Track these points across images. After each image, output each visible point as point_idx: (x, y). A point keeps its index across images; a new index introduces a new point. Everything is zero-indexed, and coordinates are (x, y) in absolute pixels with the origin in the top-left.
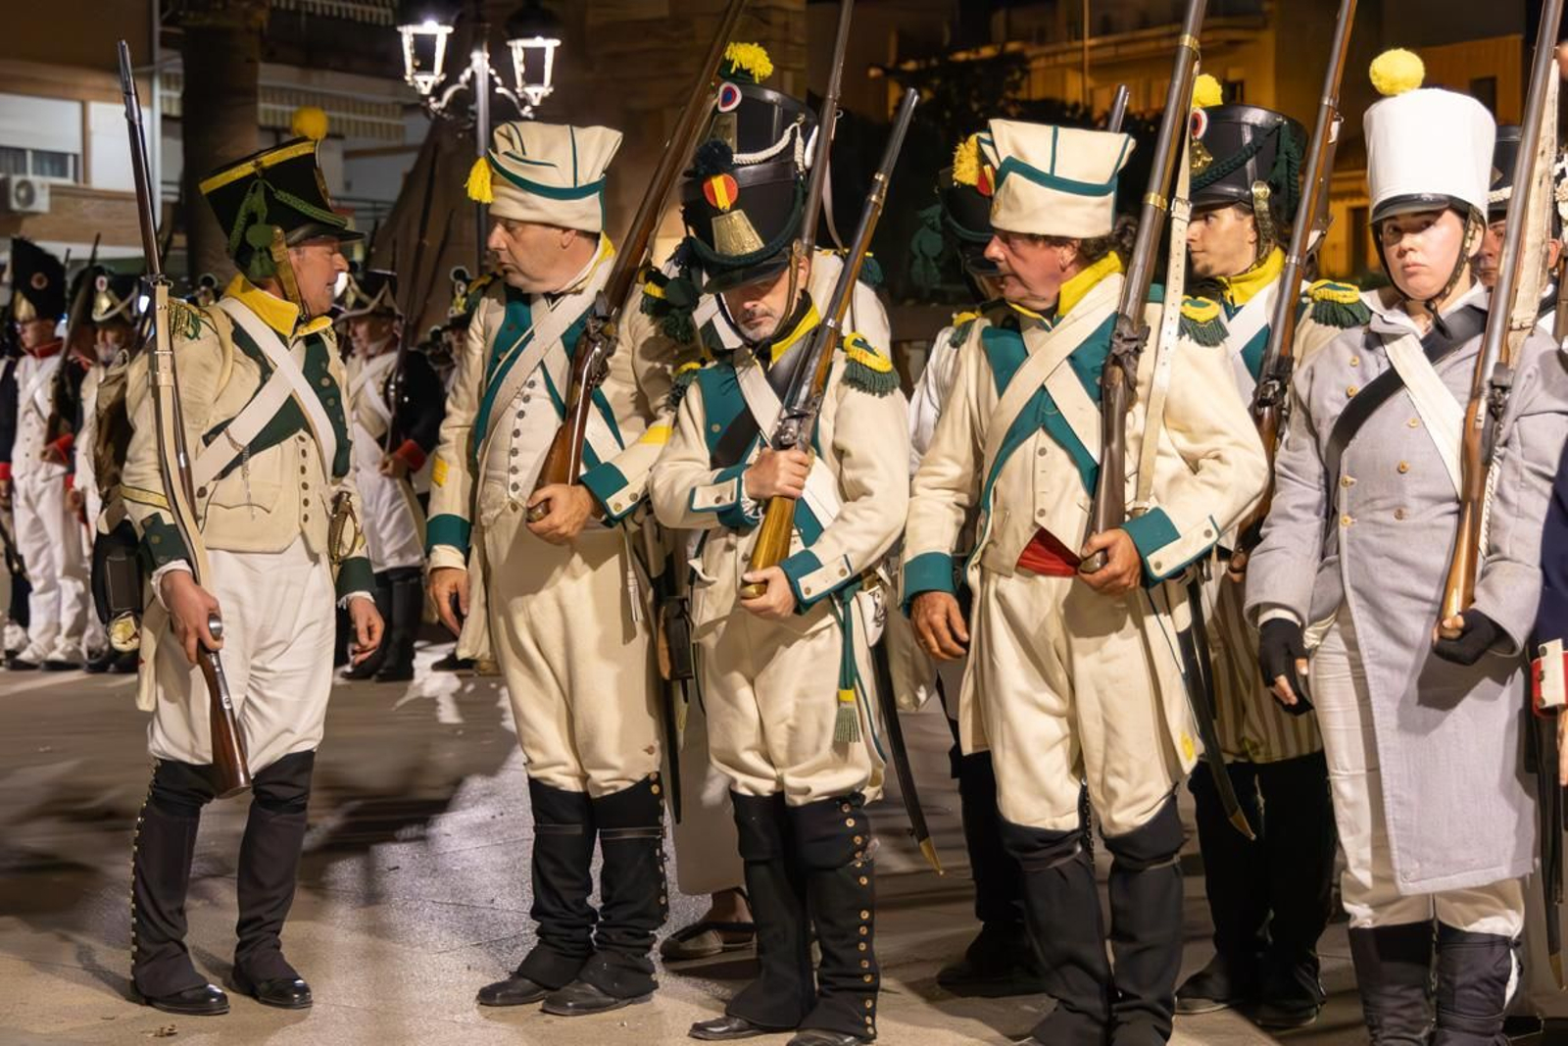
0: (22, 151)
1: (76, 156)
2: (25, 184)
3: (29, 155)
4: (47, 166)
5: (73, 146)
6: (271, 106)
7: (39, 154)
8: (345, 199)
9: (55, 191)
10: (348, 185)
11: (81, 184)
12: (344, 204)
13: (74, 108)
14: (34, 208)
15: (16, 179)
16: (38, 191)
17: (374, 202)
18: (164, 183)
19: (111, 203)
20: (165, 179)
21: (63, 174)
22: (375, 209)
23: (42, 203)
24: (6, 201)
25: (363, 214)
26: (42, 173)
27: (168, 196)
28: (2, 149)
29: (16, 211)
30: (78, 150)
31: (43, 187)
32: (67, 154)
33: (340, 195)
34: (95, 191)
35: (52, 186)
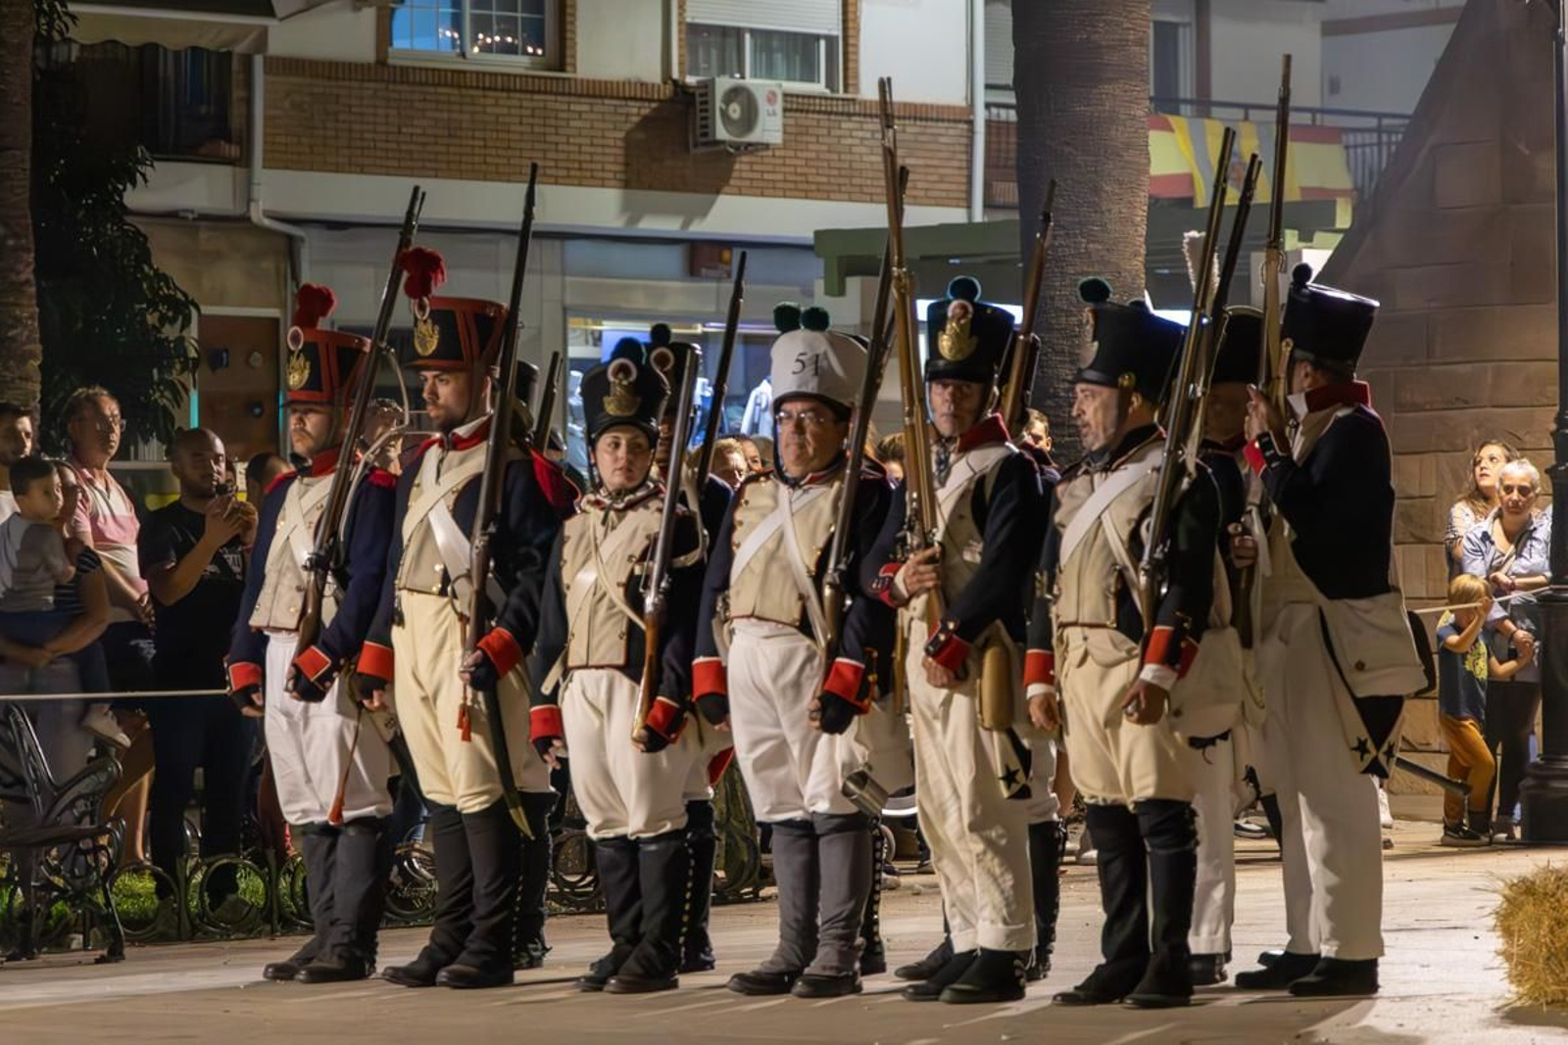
0: (739, 32)
1: (831, 40)
2: (738, 93)
3: (747, 36)
4: (779, 57)
5: (828, 23)
7: (764, 37)
8: (1323, 111)
9: (794, 105)
10: (1334, 87)
11: (841, 94)
12: (1330, 121)
14: (753, 137)
15: (723, 84)
16: (763, 107)
17: (1380, 116)
18: (988, 87)
20: (992, 82)
21: (810, 76)
22: (1379, 130)
23: (770, 128)
24: (707, 128)
25: (1359, 138)
26: (770, 74)
27: (994, 110)
28: (695, 32)
29: (723, 142)
30: (837, 32)
31: (771, 98)
32: (817, 37)
33: (1316, 103)
34: (865, 104)
35: (788, 96)
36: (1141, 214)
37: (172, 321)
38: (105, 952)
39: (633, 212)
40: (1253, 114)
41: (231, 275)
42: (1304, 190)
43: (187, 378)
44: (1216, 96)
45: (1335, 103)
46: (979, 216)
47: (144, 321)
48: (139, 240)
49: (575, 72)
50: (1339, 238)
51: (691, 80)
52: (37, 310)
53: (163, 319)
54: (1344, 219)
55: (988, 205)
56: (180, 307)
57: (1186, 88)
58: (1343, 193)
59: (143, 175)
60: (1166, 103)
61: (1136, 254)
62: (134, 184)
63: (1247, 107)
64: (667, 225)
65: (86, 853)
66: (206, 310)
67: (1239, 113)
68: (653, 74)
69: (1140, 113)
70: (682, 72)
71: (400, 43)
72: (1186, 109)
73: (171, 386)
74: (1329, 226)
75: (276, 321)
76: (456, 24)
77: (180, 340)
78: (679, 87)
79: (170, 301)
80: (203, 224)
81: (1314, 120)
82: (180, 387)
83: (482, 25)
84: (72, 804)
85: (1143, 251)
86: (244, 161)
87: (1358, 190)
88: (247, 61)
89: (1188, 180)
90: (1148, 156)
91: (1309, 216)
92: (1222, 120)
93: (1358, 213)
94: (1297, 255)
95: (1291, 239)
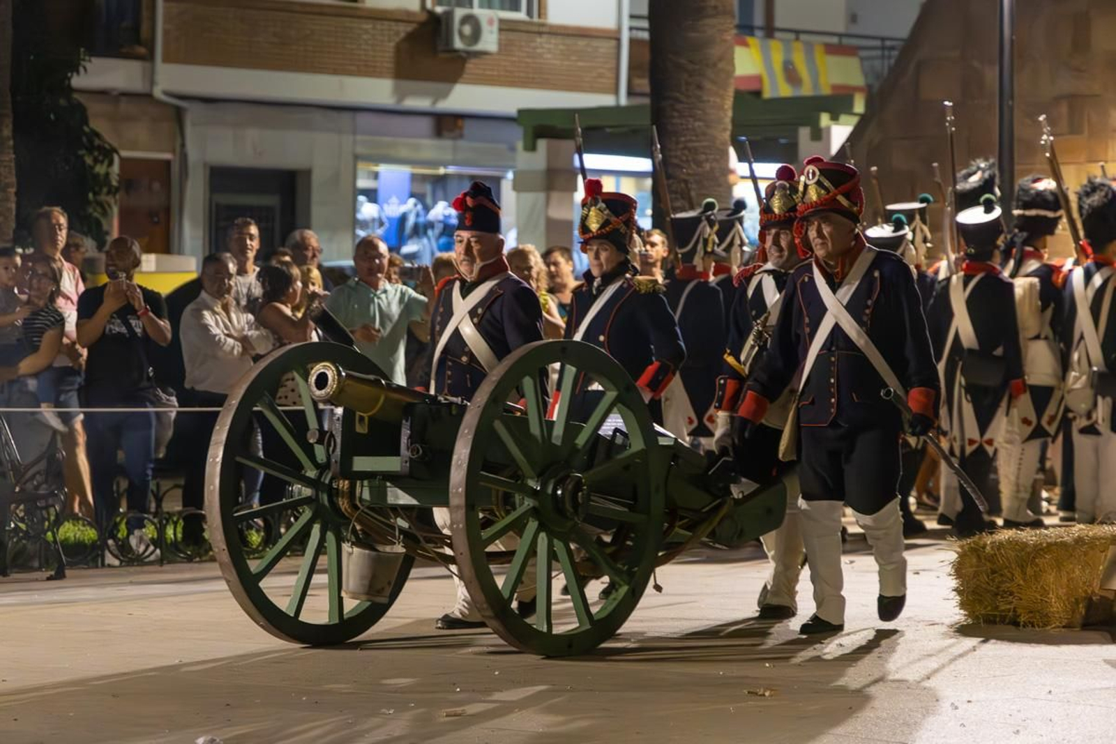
2: (468, 19)
8: (848, 36)
9: (506, 27)
10: (853, 19)
11: (536, 19)
12: (852, 42)
14: (480, 47)
15: (459, 13)
16: (485, 28)
17: (883, 39)
18: (632, 17)
19: (569, 41)
20: (633, 13)
21: (515, 6)
22: (883, 48)
23: (489, 41)
24: (449, 39)
25: (869, 53)
26: (490, 7)
27: (634, 32)
29: (459, 51)
31: (491, 22)
33: (842, 30)
34: (552, 26)
35: (501, 21)
36: (729, 103)
37: (102, 162)
38: (53, 573)
39: (401, 94)
40: (803, 37)
41: (140, 131)
42: (834, 87)
43: (111, 199)
44: (779, 23)
45: (853, 30)
46: (623, 101)
47: (84, 162)
48: (81, 111)
49: (364, 2)
50: (855, 120)
51: (439, 9)
52: (13, 156)
53: (96, 161)
54: (859, 106)
55: (631, 93)
56: (107, 153)
57: (759, 20)
58: (859, 89)
59: (85, 68)
60: (746, 29)
61: (725, 130)
62: (78, 73)
63: (797, 32)
64: (423, 103)
65: (42, 508)
66: (124, 154)
67: (791, 36)
68: (413, 4)
69: (729, 38)
70: (434, 4)
72: (759, 33)
73: (101, 204)
74: (848, 110)
75: (168, 163)
77: (107, 174)
78: (431, 14)
79: (100, 148)
80: (123, 99)
81: (840, 40)
82: (106, 207)
84: (33, 477)
85: (730, 127)
86: (149, 57)
87: (869, 87)
89: (759, 79)
90: (733, 65)
91: (837, 104)
92: (781, 40)
93: (869, 104)
94: (828, 129)
95: (825, 119)
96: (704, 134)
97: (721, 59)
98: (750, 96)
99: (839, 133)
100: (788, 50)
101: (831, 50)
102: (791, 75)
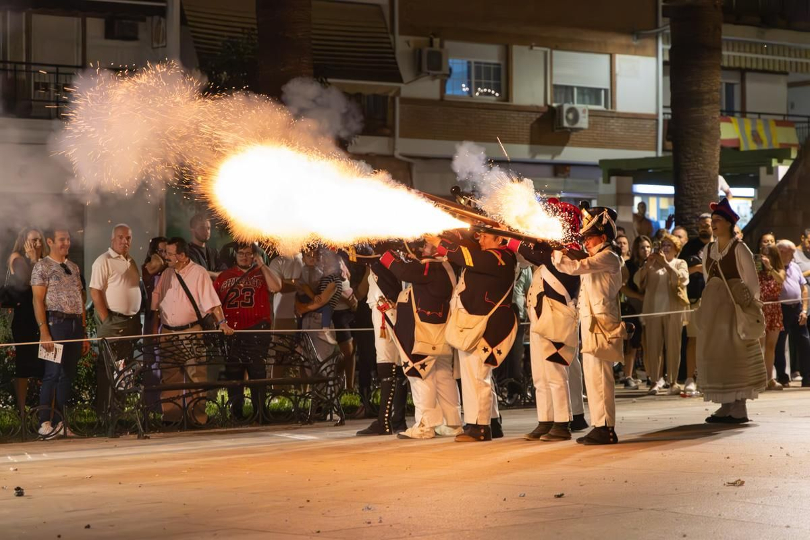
0: (572, 88)
1: (606, 90)
2: (572, 110)
3: (575, 90)
4: (587, 98)
5: (605, 84)
6: (731, 53)
7: (582, 90)
8: (788, 115)
9: (592, 114)
10: (791, 106)
11: (610, 110)
12: (791, 119)
13: (605, 58)
14: (578, 125)
15: (566, 106)
16: (581, 115)
17: (809, 117)
18: (664, 107)
20: (665, 105)
21: (598, 102)
23: (584, 122)
24: (560, 121)
25: (801, 125)
26: (583, 102)
27: (666, 116)
28: (556, 87)
29: (566, 128)
30: (608, 86)
31: (584, 111)
32: (600, 89)
33: (785, 112)
34: (619, 113)
35: (590, 111)
36: (717, 154)
39: (533, 153)
40: (762, 116)
42: (781, 144)
44: (748, 109)
45: (792, 112)
46: (660, 154)
49: (512, 101)
50: (791, 162)
51: (555, 105)
54: (794, 155)
55: (664, 150)
57: (737, 107)
58: (794, 145)
60: (728, 113)
61: (715, 168)
63: (759, 114)
64: (546, 158)
67: (756, 116)
68: (540, 102)
69: (717, 116)
70: (552, 102)
71: (449, 92)
72: (737, 115)
74: (789, 157)
76: (469, 85)
78: (550, 107)
81: (784, 118)
83: (479, 85)
84: (325, 369)
85: (718, 167)
86: (392, 135)
87: (800, 143)
88: (393, 99)
89: (738, 141)
90: (720, 132)
91: (781, 154)
92: (751, 119)
93: (799, 153)
94: (777, 168)
95: (774, 162)
96: (703, 171)
97: (712, 128)
98: (731, 151)
99: (782, 170)
100: (754, 124)
101: (779, 123)
102: (756, 137)
